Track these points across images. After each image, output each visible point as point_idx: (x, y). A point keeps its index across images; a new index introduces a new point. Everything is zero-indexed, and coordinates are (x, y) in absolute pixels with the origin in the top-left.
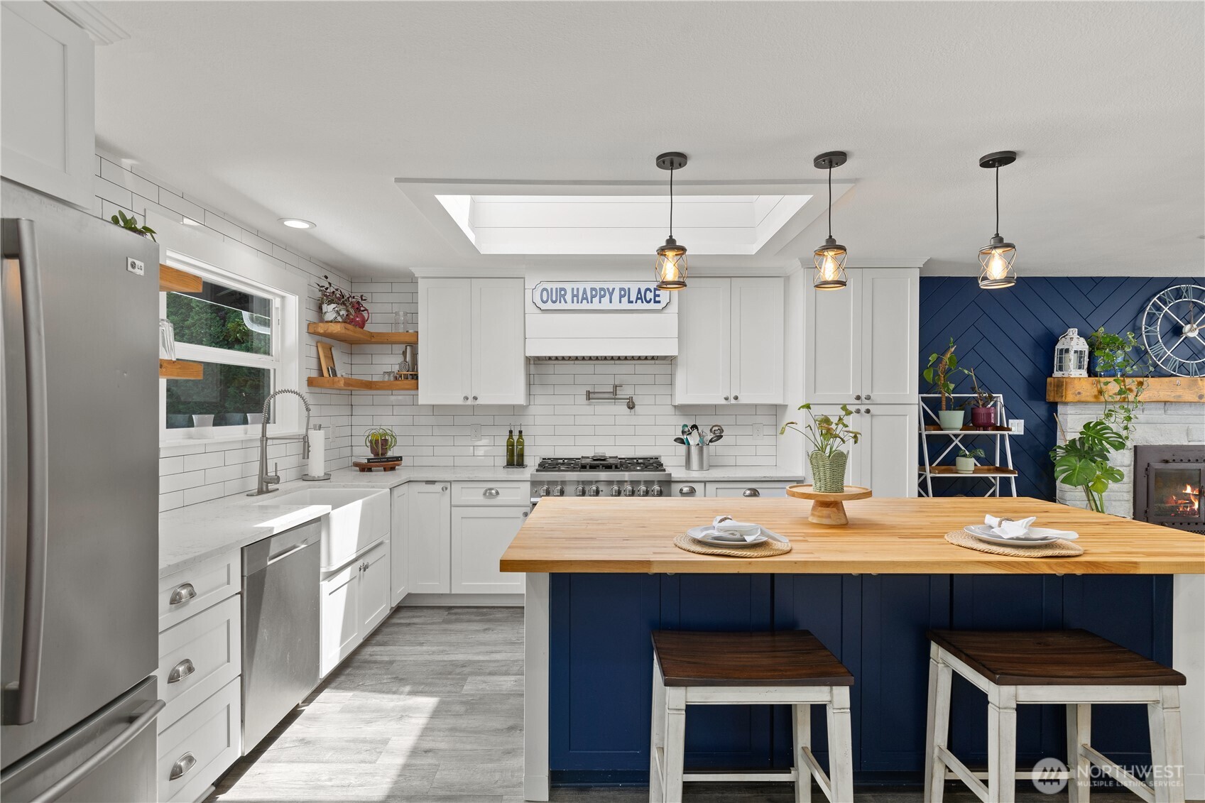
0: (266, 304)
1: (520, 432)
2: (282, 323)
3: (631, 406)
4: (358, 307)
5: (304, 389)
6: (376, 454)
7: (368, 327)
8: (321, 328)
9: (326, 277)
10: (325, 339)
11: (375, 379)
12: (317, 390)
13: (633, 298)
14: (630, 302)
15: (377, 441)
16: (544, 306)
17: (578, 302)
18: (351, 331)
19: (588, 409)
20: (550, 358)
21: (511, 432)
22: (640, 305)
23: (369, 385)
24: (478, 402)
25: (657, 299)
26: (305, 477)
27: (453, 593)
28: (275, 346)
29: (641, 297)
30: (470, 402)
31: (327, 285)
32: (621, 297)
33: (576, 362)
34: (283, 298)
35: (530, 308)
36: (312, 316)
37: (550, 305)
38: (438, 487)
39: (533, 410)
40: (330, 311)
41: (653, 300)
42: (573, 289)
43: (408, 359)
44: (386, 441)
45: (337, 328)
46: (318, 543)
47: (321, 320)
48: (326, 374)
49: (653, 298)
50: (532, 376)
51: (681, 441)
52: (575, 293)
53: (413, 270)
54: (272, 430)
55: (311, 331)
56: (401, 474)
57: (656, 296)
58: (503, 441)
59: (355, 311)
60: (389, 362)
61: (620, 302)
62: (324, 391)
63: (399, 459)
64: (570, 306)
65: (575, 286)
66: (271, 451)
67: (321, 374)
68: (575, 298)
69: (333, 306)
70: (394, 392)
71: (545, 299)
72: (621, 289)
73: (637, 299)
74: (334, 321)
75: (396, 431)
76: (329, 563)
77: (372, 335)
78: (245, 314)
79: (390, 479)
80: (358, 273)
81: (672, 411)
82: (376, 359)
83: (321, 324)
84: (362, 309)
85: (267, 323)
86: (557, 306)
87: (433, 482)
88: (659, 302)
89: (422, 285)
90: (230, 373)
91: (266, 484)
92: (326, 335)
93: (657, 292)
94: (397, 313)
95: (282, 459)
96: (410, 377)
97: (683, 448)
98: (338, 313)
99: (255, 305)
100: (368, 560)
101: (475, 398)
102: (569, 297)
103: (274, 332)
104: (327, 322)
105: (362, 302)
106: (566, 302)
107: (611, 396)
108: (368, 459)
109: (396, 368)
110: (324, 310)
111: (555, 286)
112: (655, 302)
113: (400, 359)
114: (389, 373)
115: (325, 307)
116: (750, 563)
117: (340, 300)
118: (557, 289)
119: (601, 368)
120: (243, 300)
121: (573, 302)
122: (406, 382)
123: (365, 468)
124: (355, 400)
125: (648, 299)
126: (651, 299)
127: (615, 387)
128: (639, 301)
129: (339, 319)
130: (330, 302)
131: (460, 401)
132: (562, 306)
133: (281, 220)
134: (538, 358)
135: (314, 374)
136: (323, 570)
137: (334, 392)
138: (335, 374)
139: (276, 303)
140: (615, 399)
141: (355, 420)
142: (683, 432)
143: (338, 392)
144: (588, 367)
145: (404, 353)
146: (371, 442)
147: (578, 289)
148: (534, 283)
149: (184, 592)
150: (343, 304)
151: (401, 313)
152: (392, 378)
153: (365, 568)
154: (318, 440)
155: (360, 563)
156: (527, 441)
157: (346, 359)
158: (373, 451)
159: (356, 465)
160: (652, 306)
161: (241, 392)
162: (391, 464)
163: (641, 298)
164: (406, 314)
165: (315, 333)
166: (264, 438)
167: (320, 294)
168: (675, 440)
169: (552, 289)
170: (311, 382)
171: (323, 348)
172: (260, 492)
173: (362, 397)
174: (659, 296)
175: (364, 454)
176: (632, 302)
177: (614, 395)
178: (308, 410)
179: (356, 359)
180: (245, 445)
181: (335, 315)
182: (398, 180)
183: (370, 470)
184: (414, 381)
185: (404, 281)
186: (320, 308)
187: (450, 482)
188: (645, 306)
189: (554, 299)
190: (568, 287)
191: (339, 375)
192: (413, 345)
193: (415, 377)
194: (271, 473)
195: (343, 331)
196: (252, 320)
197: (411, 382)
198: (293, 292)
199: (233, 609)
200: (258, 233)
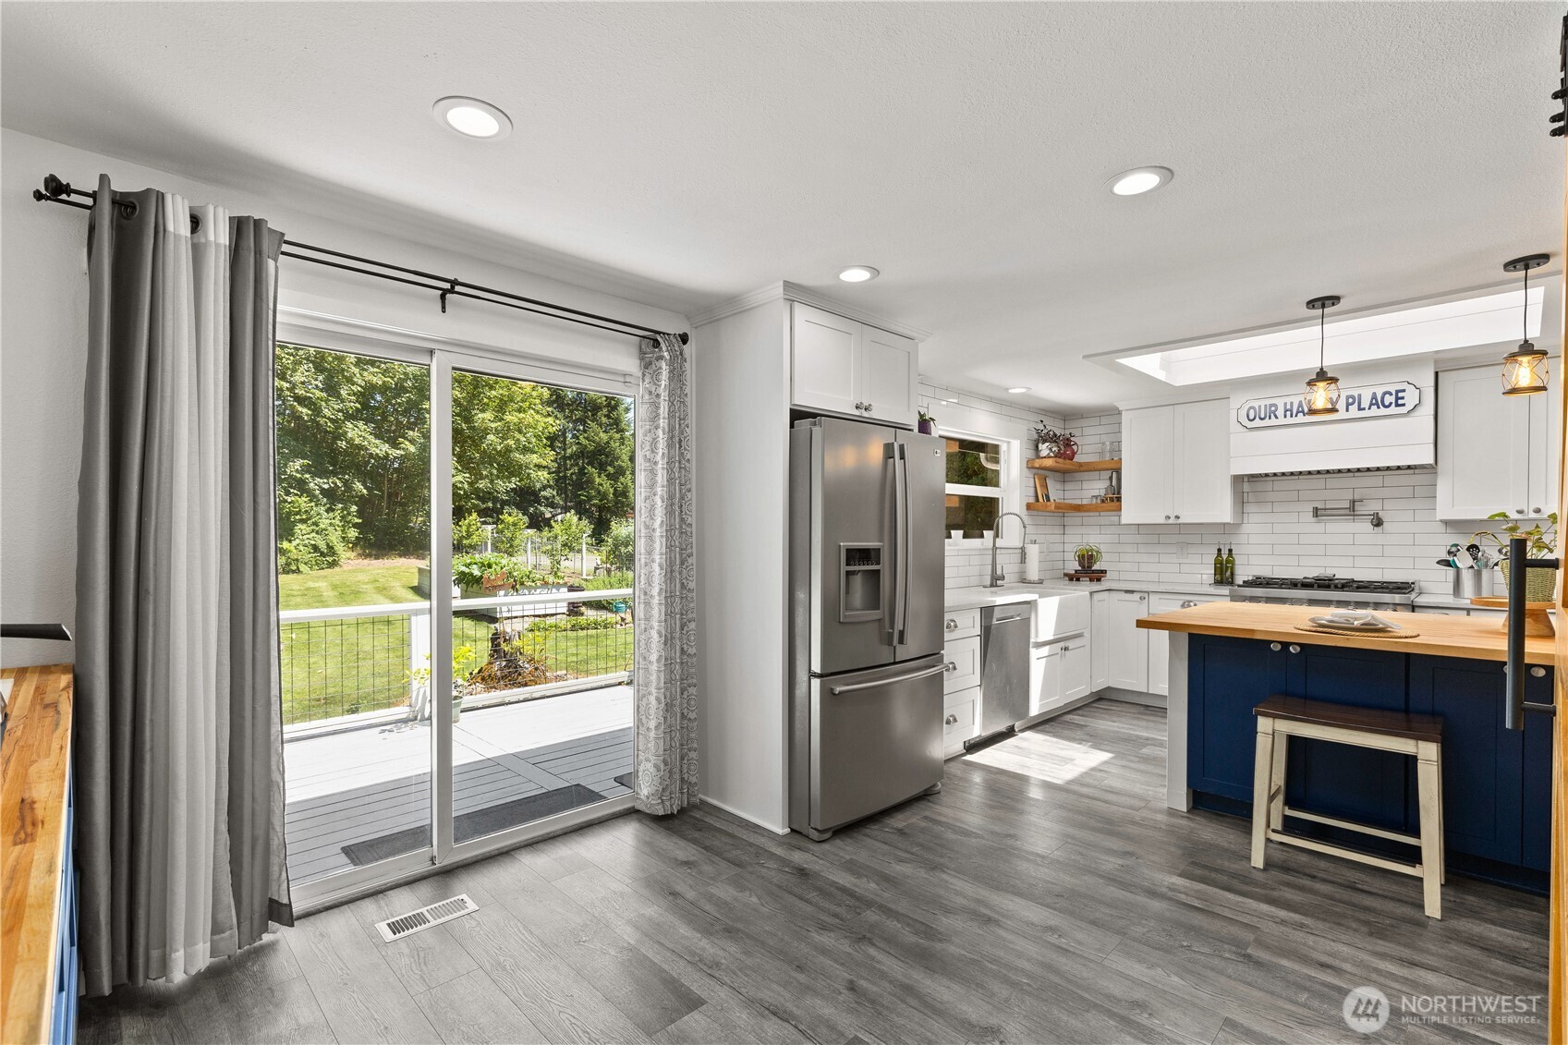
0: (996, 448)
1: (1230, 551)
2: (1008, 462)
3: (1378, 522)
4: (1068, 443)
5: (1023, 512)
6: (1083, 567)
7: (1077, 459)
8: (1037, 463)
9: (1042, 421)
10: (1040, 471)
11: (1085, 502)
12: (1035, 513)
13: (1365, 404)
14: (1360, 409)
15: (1083, 556)
16: (1250, 425)
17: (1292, 416)
18: (1063, 464)
19: (1320, 527)
20: (1267, 475)
21: (1219, 550)
22: (1375, 411)
23: (1078, 508)
24: (1180, 521)
25: (1400, 402)
26: (1023, 581)
27: (1150, 692)
28: (1003, 479)
29: (1375, 402)
30: (1172, 521)
31: (1043, 428)
32: (1348, 405)
33: (1301, 477)
34: (1009, 442)
35: (1235, 427)
36: (1030, 454)
37: (1257, 423)
38: (1136, 597)
39: (1246, 528)
40: (1044, 449)
41: (1394, 404)
42: (1285, 404)
43: (1114, 483)
44: (1092, 555)
45: (1049, 463)
46: (1029, 619)
47: (1038, 457)
48: (1041, 500)
49: (1394, 402)
50: (1245, 495)
51: (1447, 563)
52: (1288, 407)
53: (1117, 404)
54: (999, 542)
55: (1030, 466)
56: (1105, 584)
57: (1397, 398)
58: (1211, 559)
59: (1065, 447)
60: (1095, 487)
61: (1347, 410)
62: (1040, 513)
63: (1104, 572)
64: (1282, 421)
65: (1288, 400)
66: (999, 558)
67: (1037, 500)
68: (1288, 413)
69: (1047, 444)
70: (1102, 514)
71: (1251, 417)
72: (1348, 397)
73: (1371, 404)
74: (1048, 457)
75: (1103, 548)
76: (1037, 636)
77: (1080, 465)
78: (982, 455)
79: (1095, 586)
80: (1069, 415)
81: (1442, 528)
82: (1086, 485)
83: (1037, 460)
84: (1072, 443)
85: (996, 461)
86: (1267, 422)
87: (1132, 592)
88: (1404, 405)
89: (1125, 417)
90: (969, 501)
91: (996, 581)
92: (1041, 468)
93: (1400, 395)
94: (1103, 444)
95: (1008, 565)
96: (1115, 500)
97: (1451, 571)
98: (1050, 449)
99: (989, 449)
100: (1071, 644)
101: (1177, 517)
102: (1280, 412)
103: (1002, 468)
104: (1042, 458)
105: (1072, 439)
106: (1276, 417)
107: (1347, 512)
108: (1076, 571)
109: (1102, 493)
110: (1040, 449)
111: (1263, 403)
112: (1397, 405)
113: (1108, 483)
114: (1096, 497)
115: (1040, 445)
116: (1348, 639)
117: (1053, 439)
118: (1266, 405)
119: (1333, 482)
120: (981, 447)
121: (1285, 417)
122: (1112, 504)
123: (1073, 578)
124: (1068, 520)
125: (1387, 403)
126: (1391, 404)
127: (1353, 502)
128: (1374, 407)
129: (1052, 454)
130: (1044, 441)
131: (1162, 521)
132: (1273, 422)
133: (1007, 389)
134: (1253, 478)
135: (1032, 500)
136: (1032, 640)
137: (1047, 514)
138: (1048, 500)
139: (1003, 448)
140: (1354, 515)
141: (1067, 538)
142: (1449, 553)
143: (1052, 514)
144: (1318, 482)
145: (1111, 478)
146: (1079, 556)
147: (1292, 403)
148: (1240, 403)
149: (952, 624)
150: (1055, 442)
151: (1108, 443)
152: (1099, 501)
153: (1066, 649)
154: (1033, 552)
155: (1062, 644)
156: (1238, 560)
157: (1059, 486)
158: (1081, 564)
159: (1066, 575)
160: (1393, 410)
161: (977, 517)
162: (1097, 576)
163: (1377, 404)
164: (1112, 443)
165: (1033, 468)
166: (995, 548)
167: (1036, 436)
168: (1438, 563)
169: (1260, 407)
170: (1029, 507)
171: (1039, 479)
172: (992, 586)
173: (1073, 518)
174: (1403, 398)
175: (1074, 566)
176: (1364, 409)
177: (1352, 510)
178: (1025, 527)
179: (1069, 486)
180: (982, 552)
181: (1048, 452)
182: (1084, 357)
183: (1078, 580)
184: (1118, 503)
185: (1109, 415)
186: (1037, 447)
187: (1148, 592)
188: (1383, 411)
189: (1262, 416)
190: (1280, 403)
191: (1052, 500)
192: (1118, 471)
193: (1119, 499)
194: (999, 572)
195: (1055, 464)
196: (987, 459)
197: (1115, 503)
198: (1015, 438)
199: (976, 644)
200: (991, 400)
